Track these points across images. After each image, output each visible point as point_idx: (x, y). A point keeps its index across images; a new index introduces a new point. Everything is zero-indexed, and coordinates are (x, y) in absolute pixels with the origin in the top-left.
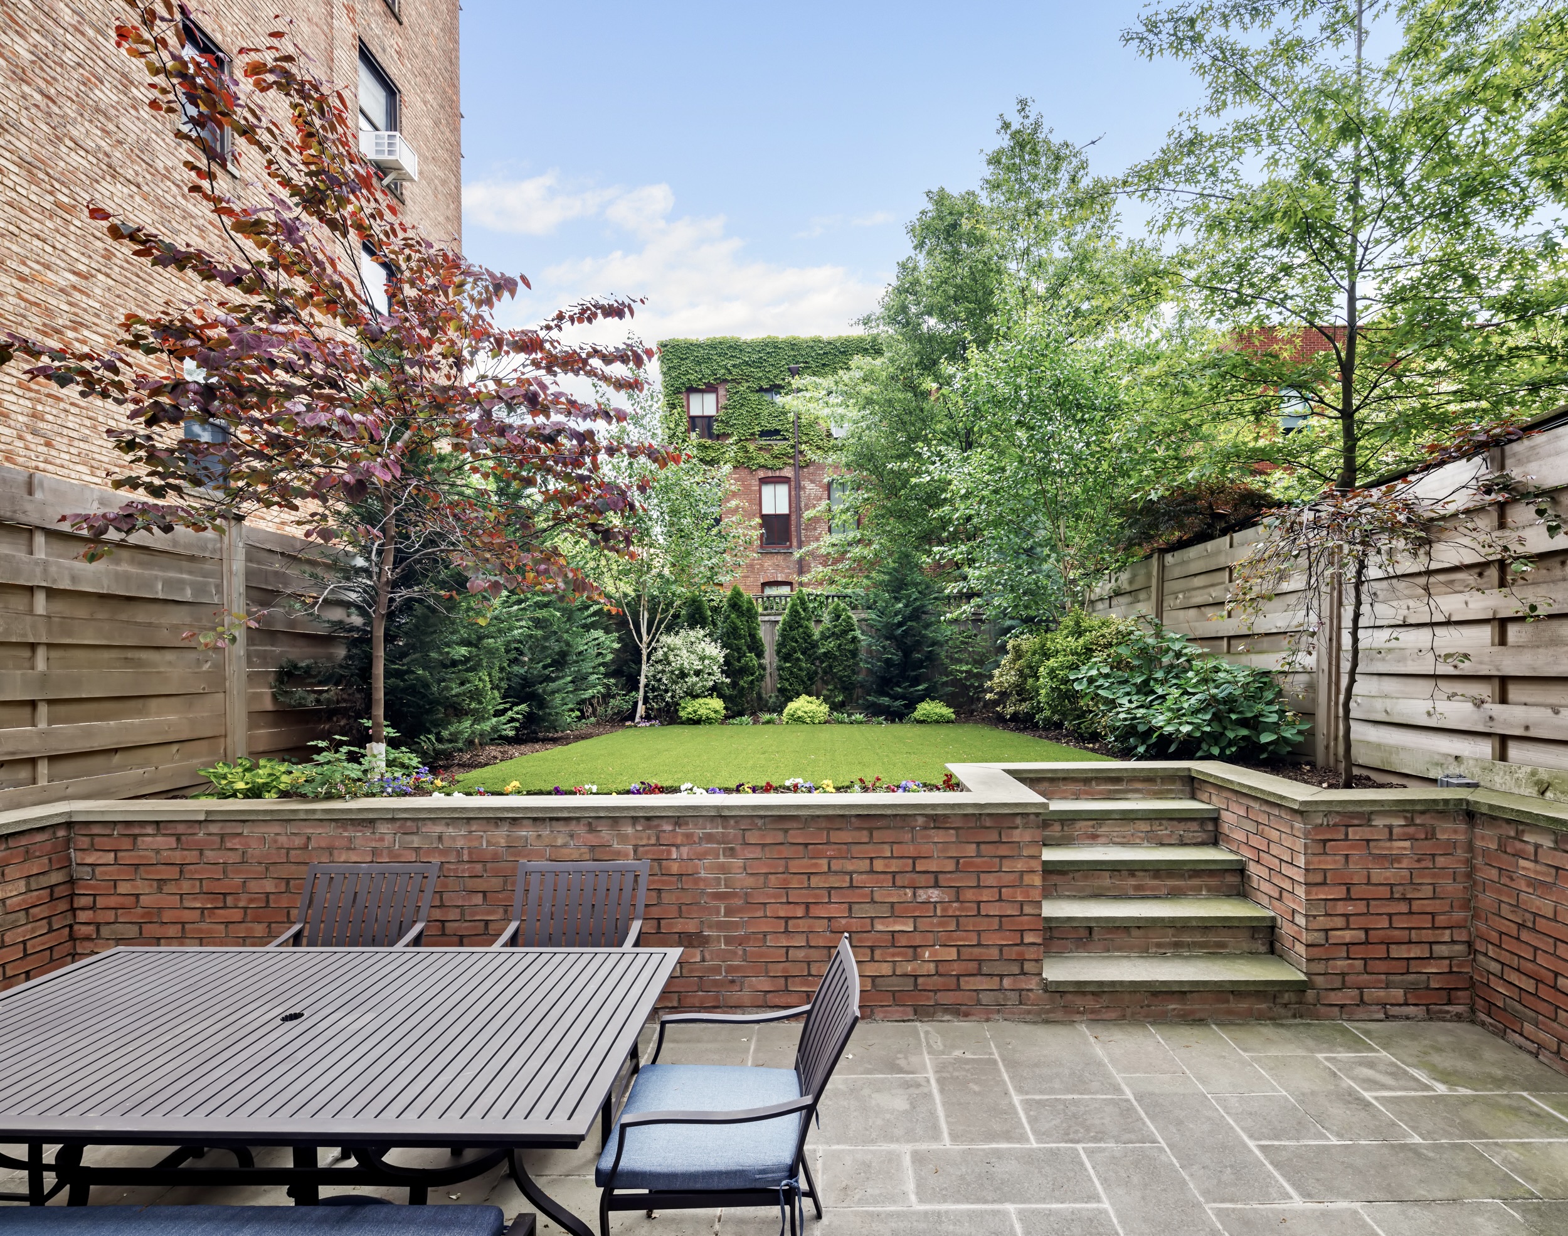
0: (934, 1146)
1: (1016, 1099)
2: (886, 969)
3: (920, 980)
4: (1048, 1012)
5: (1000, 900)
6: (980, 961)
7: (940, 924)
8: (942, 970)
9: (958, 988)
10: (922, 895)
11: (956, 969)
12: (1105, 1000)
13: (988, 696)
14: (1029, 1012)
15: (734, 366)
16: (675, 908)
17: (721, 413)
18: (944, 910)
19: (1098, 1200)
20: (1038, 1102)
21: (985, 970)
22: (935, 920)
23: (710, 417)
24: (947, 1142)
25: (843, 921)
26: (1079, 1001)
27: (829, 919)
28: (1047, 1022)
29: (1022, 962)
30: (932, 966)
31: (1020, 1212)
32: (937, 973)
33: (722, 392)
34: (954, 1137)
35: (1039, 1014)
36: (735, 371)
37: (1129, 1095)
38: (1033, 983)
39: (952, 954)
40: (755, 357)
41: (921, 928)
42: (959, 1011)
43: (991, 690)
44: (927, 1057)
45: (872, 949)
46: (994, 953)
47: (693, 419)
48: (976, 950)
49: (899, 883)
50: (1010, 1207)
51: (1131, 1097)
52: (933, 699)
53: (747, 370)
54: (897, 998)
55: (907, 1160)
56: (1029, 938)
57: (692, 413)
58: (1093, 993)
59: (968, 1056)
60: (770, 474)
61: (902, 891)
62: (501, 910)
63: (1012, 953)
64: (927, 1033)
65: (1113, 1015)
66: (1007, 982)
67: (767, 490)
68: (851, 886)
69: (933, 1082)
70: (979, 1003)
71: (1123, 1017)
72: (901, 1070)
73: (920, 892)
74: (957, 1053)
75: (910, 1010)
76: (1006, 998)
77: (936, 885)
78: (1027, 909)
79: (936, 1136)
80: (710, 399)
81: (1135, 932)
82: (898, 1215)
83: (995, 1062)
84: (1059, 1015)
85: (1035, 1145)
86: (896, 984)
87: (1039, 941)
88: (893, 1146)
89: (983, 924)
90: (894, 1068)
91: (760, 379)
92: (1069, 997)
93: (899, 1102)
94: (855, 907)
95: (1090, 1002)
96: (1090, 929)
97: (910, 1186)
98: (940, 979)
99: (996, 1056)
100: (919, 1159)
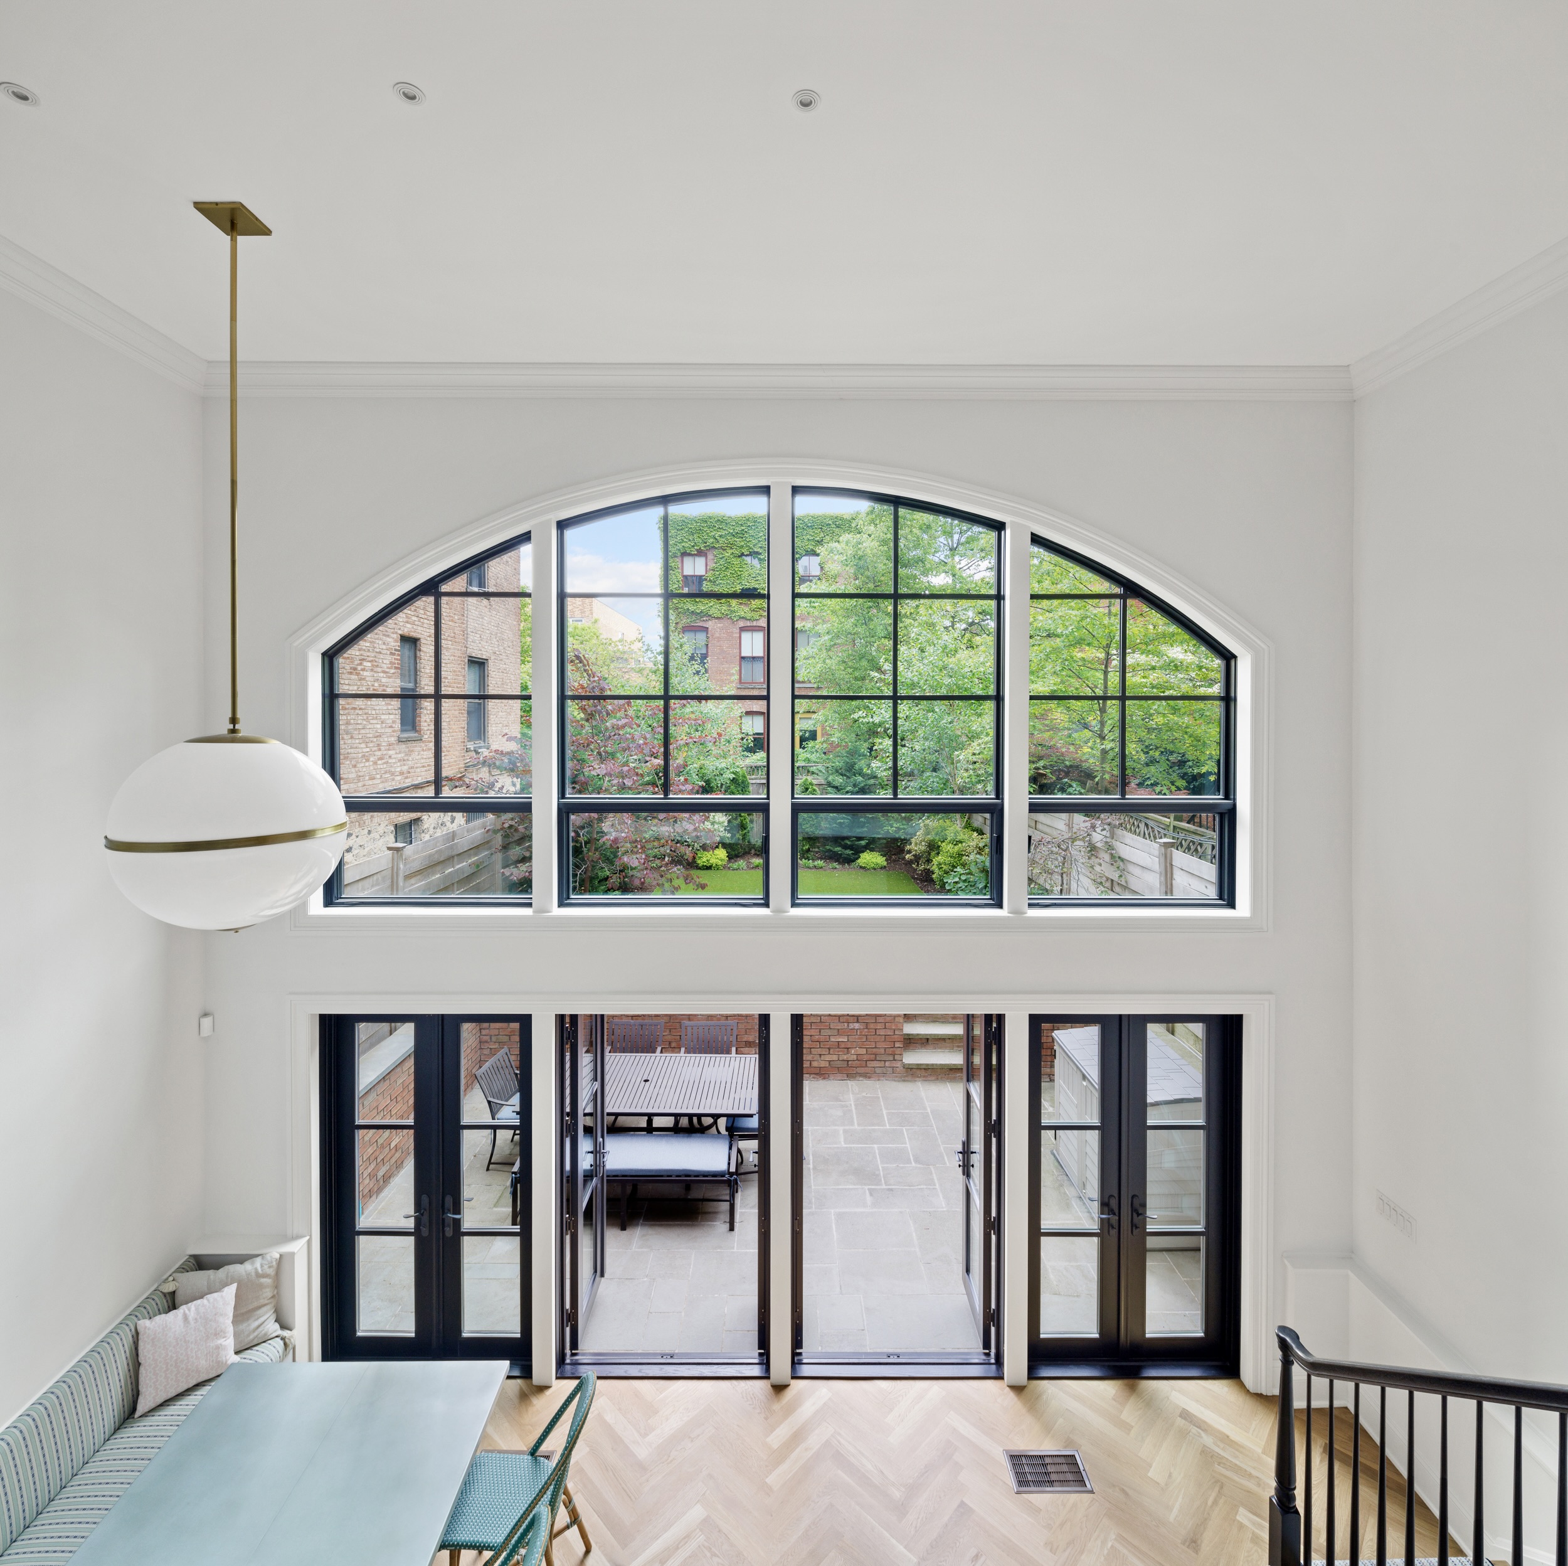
0: (851, 1128)
1: (885, 1112)
2: (835, 1058)
3: (850, 1063)
4: (906, 1076)
5: (885, 1028)
6: (876, 1055)
7: (859, 1038)
8: (859, 1058)
9: (866, 1066)
10: (852, 1026)
11: (866, 1058)
12: (929, 1072)
13: (907, 856)
14: (897, 1077)
15: (720, 536)
16: (744, 1030)
17: (710, 574)
18: (861, 1032)
19: (906, 1144)
20: (893, 1113)
21: (878, 1059)
22: (857, 1037)
23: (701, 576)
24: (856, 1126)
25: (817, 1037)
26: (918, 1072)
27: (811, 1036)
28: (904, 1081)
29: (894, 1055)
30: (855, 1056)
31: (878, 1147)
32: (857, 1060)
33: (710, 556)
34: (859, 1125)
35: (901, 1077)
36: (721, 540)
37: (929, 1110)
38: (899, 1064)
39: (864, 1051)
40: (738, 529)
41: (851, 1040)
42: (867, 1076)
43: (909, 852)
44: (851, 1095)
45: (829, 1049)
46: (882, 1051)
47: (686, 577)
48: (874, 1050)
49: (841, 1021)
50: (876, 1146)
51: (929, 1111)
52: (872, 850)
53: (731, 539)
54: (839, 1070)
55: (841, 1132)
56: (897, 1045)
57: (685, 573)
58: (925, 1069)
59: (868, 1095)
60: (748, 624)
61: (843, 1024)
62: (668, 1031)
63: (890, 1051)
64: (852, 1085)
65: (933, 1078)
66: (887, 1064)
67: (746, 636)
68: (821, 1022)
69: (853, 1106)
70: (875, 1073)
71: (937, 1079)
72: (841, 1101)
73: (851, 1024)
74: (864, 1094)
75: (845, 1075)
76: (887, 1071)
77: (858, 1022)
78: (897, 1033)
79: (852, 1124)
80: (700, 562)
81: (948, 1041)
82: (838, 1148)
83: (879, 1098)
84: (910, 1078)
85: (888, 1127)
86: (839, 1064)
87: (902, 1046)
88: (836, 1127)
89: (878, 1038)
90: (837, 1099)
91: (742, 547)
92: (914, 1070)
93: (839, 1113)
94: (822, 1031)
95: (923, 1073)
96: (928, 1039)
97: (842, 1140)
98: (859, 1062)
99: (880, 1095)
100: (845, 1131)
